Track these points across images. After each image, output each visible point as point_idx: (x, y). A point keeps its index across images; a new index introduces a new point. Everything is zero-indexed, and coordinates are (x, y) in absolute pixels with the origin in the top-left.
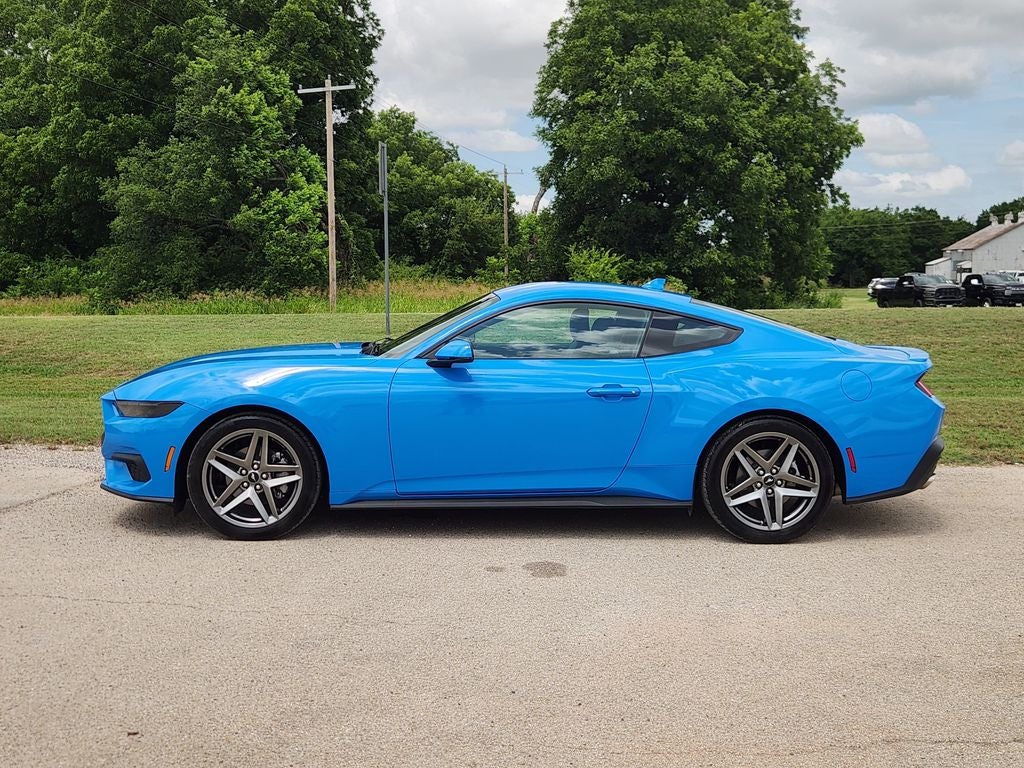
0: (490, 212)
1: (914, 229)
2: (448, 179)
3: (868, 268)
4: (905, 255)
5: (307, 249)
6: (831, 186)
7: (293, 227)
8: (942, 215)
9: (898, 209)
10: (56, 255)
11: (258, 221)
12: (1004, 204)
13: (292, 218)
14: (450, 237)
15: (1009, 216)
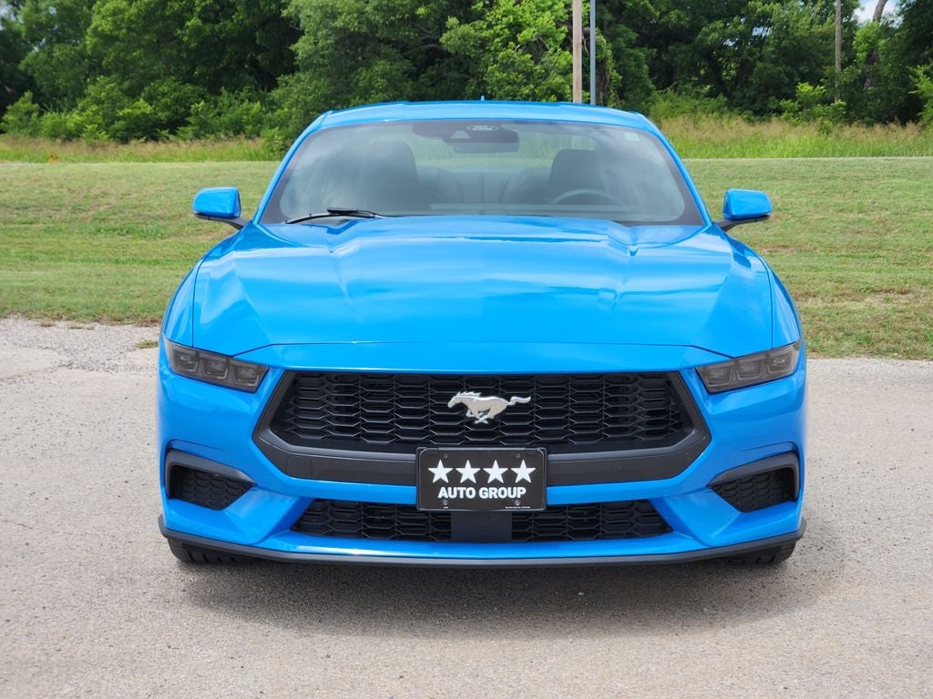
0: (822, 22)
5: (546, 75)
7: (527, 46)
10: (234, 88)
11: (480, 39)
13: (527, 34)
14: (761, 59)
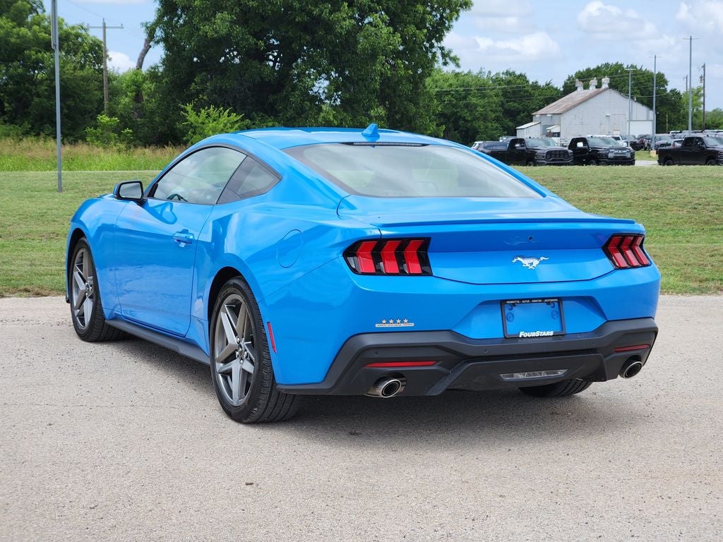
1: (505, 93)
2: (35, 32)
3: (461, 131)
4: (497, 119)
6: (442, 49)
8: (531, 80)
9: (490, 72)
12: (588, 70)
15: (594, 82)
